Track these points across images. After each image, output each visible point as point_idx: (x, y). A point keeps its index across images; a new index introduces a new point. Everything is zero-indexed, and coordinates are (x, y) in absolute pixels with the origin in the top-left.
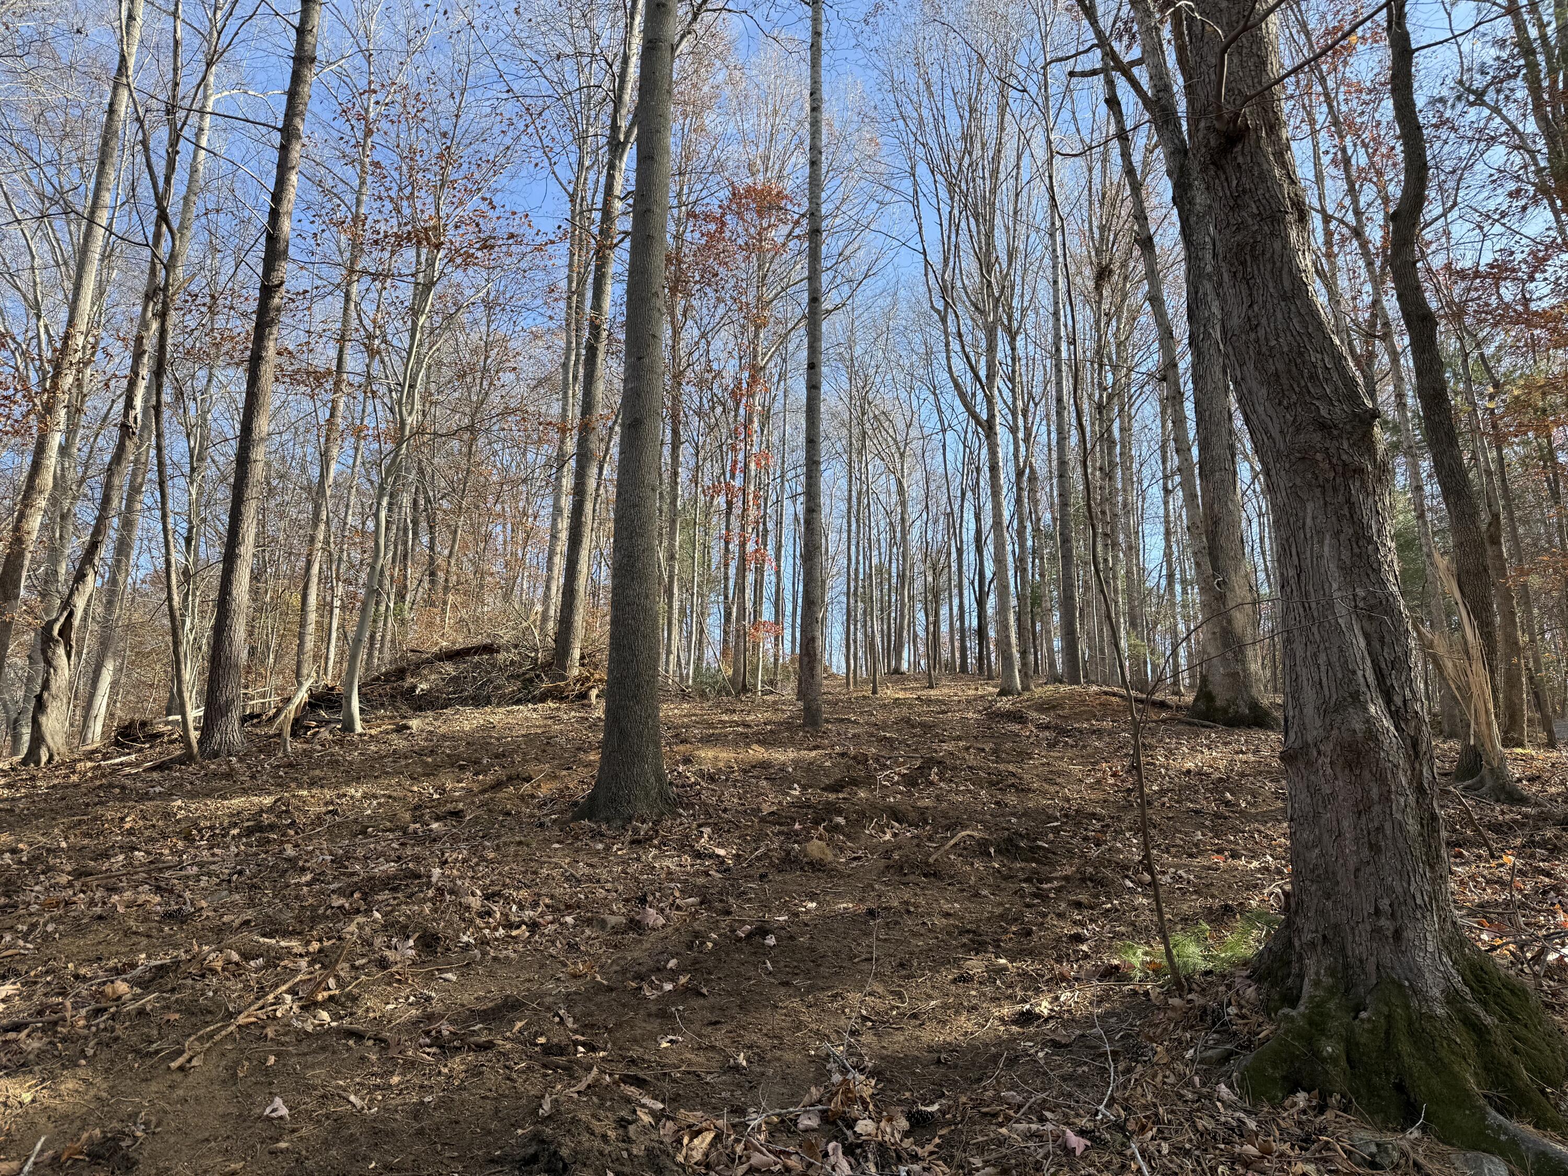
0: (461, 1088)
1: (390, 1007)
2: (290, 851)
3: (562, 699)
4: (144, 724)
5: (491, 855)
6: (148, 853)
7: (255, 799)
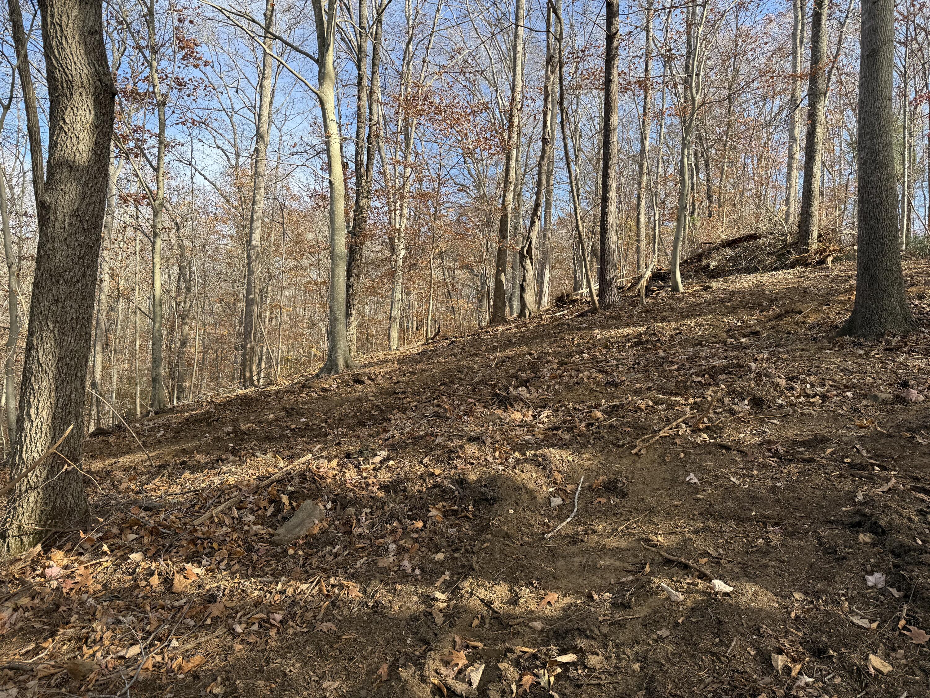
0: (797, 481)
1: (742, 435)
2: (661, 354)
3: (806, 265)
4: (568, 295)
5: (785, 356)
6: (589, 354)
7: (634, 329)
